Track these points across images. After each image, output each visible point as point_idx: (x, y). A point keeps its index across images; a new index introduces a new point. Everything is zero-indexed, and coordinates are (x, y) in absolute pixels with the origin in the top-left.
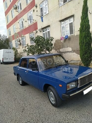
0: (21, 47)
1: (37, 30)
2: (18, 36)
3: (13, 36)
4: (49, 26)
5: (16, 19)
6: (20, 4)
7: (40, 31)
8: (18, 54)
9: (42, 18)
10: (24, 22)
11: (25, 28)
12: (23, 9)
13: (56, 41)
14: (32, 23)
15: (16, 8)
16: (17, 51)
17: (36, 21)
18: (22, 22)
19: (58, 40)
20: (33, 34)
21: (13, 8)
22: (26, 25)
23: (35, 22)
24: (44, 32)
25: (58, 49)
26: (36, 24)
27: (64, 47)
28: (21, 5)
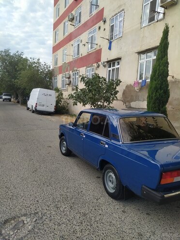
0: (70, 88)
1: (100, 63)
2: (69, 68)
3: (60, 68)
4: (120, 59)
5: (69, 38)
6: (80, 13)
7: (105, 66)
8: (62, 100)
9: (110, 43)
10: (81, 45)
11: (81, 56)
12: (83, 22)
13: (127, 87)
14: (93, 50)
15: (72, 20)
16: (62, 94)
17: (100, 46)
18: (78, 45)
19: (131, 85)
20: (93, 69)
21: (67, 19)
22: (84, 51)
23: (98, 48)
24: (111, 69)
25: (128, 101)
26: (99, 53)
27: (139, 100)
28: (82, 14)
